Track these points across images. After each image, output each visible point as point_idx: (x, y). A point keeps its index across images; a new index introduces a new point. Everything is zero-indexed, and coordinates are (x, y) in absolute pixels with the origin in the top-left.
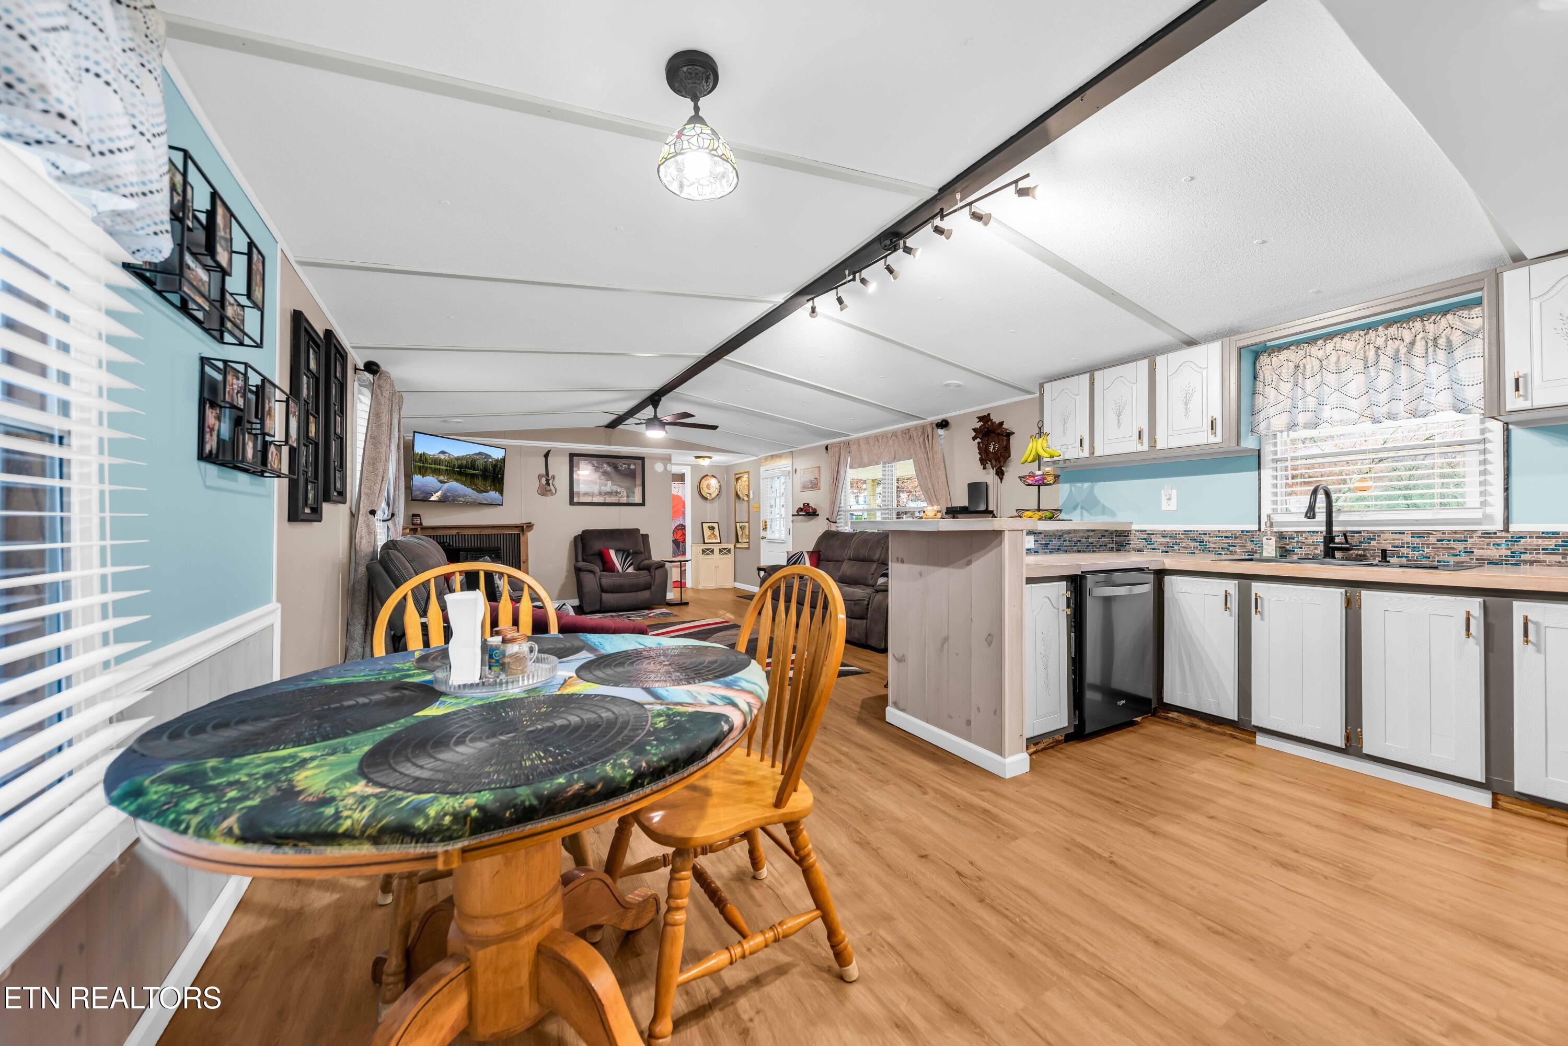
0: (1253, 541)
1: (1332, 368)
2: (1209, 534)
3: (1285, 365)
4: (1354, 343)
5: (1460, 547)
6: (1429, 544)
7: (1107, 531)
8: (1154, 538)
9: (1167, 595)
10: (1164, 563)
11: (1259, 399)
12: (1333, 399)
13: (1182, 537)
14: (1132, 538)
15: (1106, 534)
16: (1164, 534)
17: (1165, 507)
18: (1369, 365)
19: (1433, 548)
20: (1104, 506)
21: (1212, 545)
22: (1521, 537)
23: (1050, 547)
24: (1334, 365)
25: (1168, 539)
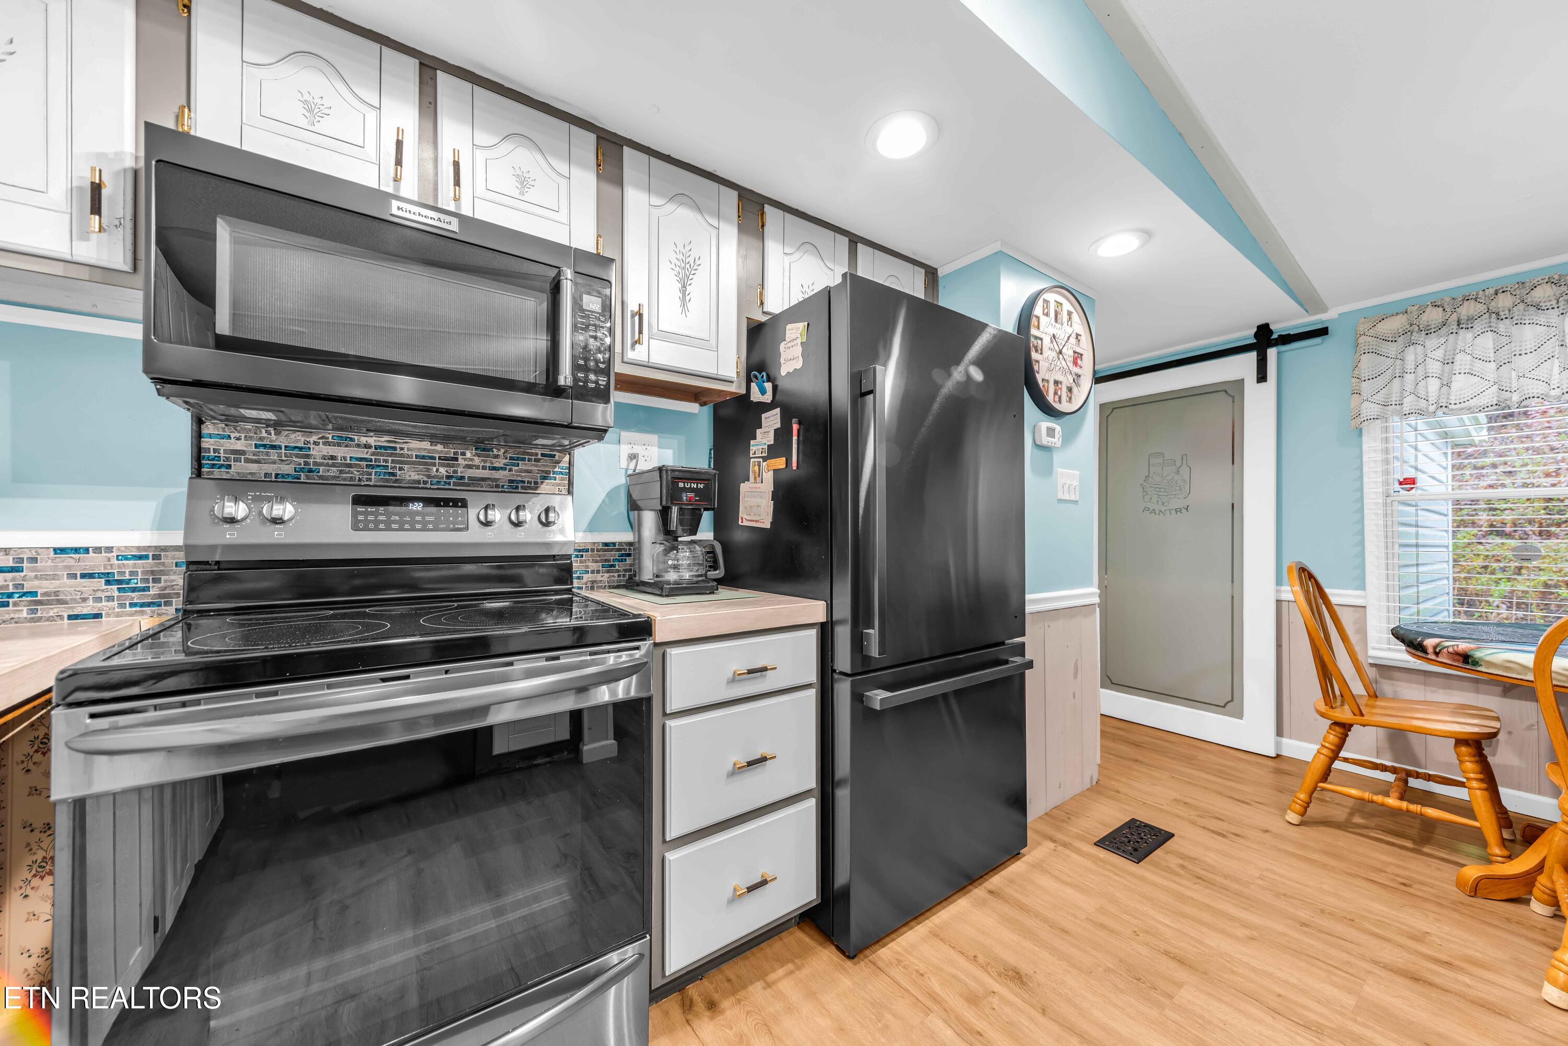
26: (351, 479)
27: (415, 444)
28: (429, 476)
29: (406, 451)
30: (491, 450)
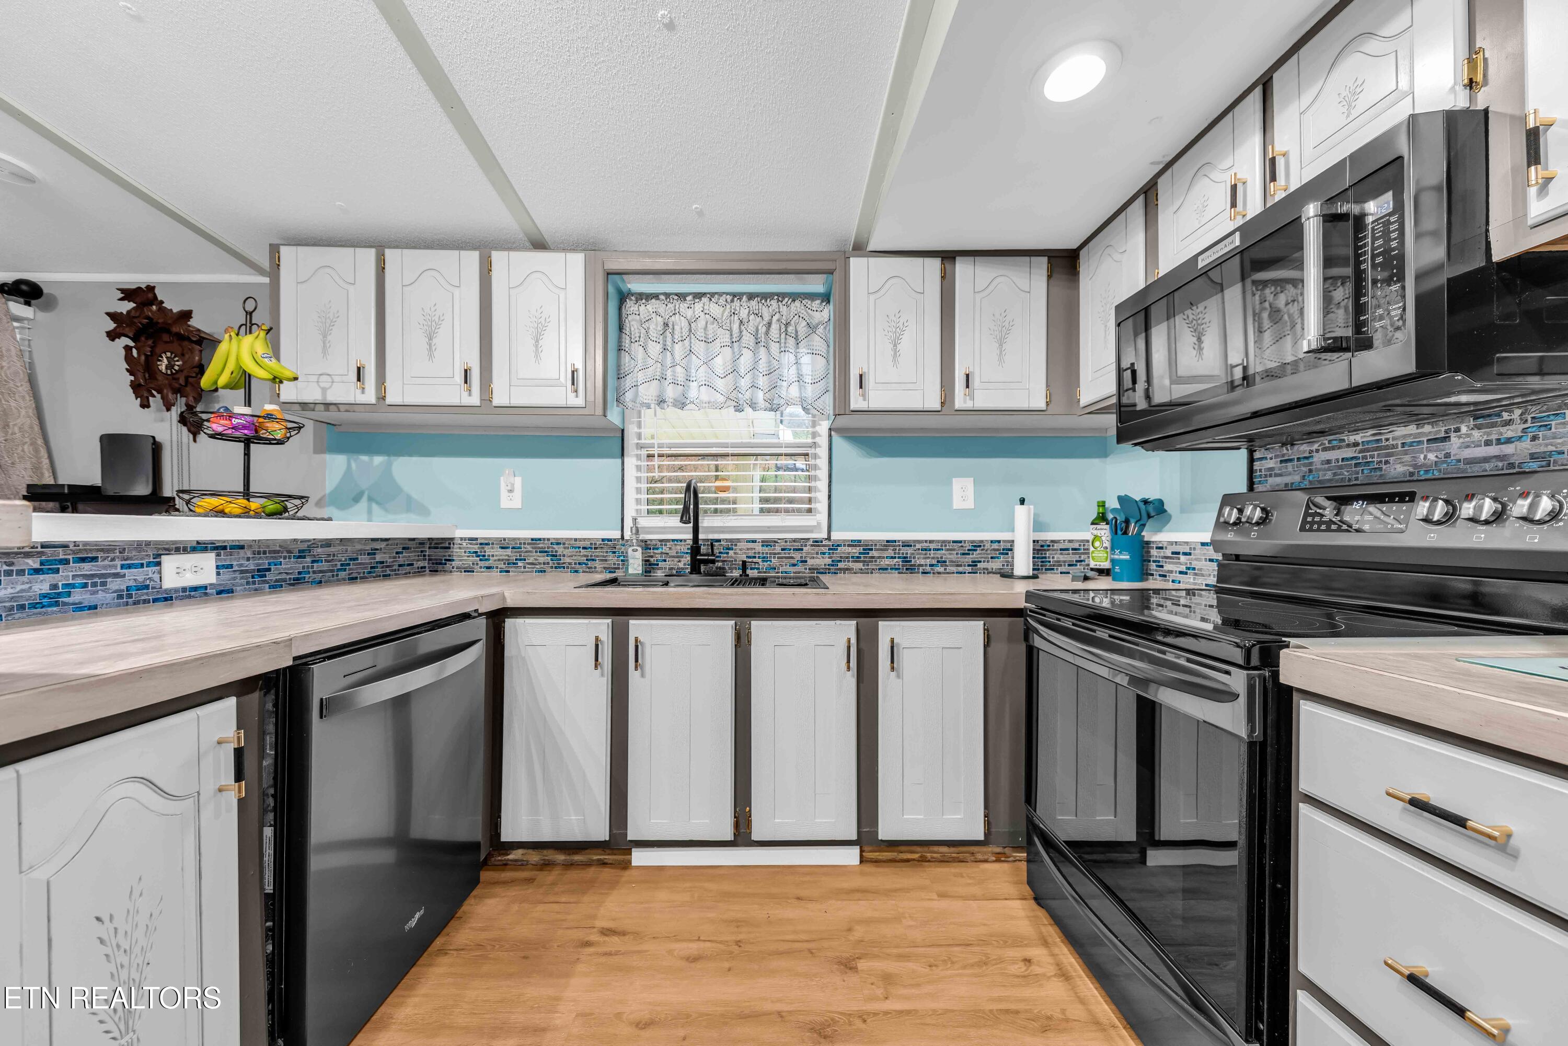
0: (614, 552)
1: (700, 334)
2: (564, 544)
3: (654, 319)
4: (722, 309)
5: (797, 556)
6: (775, 554)
7: (414, 539)
8: (489, 551)
9: (509, 652)
10: (504, 598)
11: (626, 359)
12: (701, 374)
13: (529, 548)
14: (456, 551)
15: (411, 544)
16: (504, 544)
17: (505, 503)
18: (734, 340)
19: (778, 558)
20: (409, 498)
21: (567, 560)
22: (838, 546)
23: (270, 576)
24: (702, 330)
25: (509, 552)
27: (1401, 431)
28: (1415, 467)
29: (1392, 442)
30: (1499, 415)
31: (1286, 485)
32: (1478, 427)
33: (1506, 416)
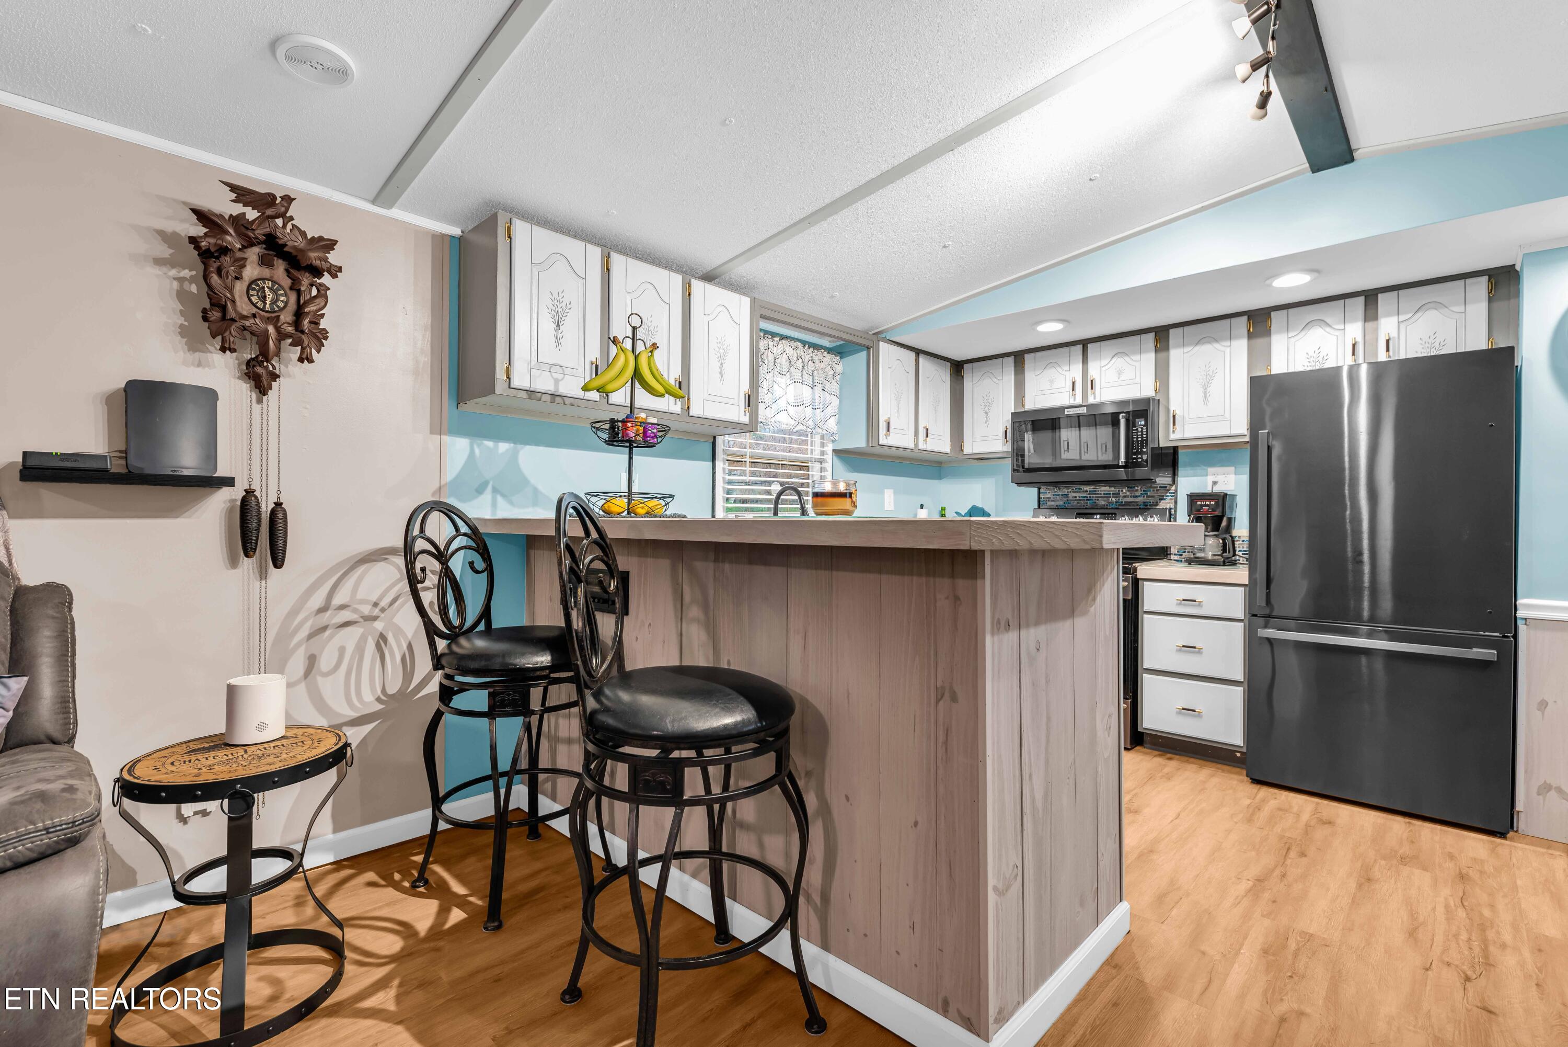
26: (1081, 506)
27: (1103, 488)
28: (1108, 502)
29: (1100, 492)
30: (1134, 488)
31: (1057, 506)
32: (1129, 491)
33: (1136, 488)
